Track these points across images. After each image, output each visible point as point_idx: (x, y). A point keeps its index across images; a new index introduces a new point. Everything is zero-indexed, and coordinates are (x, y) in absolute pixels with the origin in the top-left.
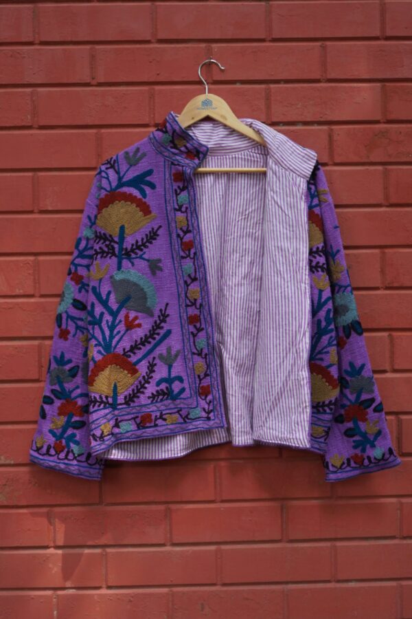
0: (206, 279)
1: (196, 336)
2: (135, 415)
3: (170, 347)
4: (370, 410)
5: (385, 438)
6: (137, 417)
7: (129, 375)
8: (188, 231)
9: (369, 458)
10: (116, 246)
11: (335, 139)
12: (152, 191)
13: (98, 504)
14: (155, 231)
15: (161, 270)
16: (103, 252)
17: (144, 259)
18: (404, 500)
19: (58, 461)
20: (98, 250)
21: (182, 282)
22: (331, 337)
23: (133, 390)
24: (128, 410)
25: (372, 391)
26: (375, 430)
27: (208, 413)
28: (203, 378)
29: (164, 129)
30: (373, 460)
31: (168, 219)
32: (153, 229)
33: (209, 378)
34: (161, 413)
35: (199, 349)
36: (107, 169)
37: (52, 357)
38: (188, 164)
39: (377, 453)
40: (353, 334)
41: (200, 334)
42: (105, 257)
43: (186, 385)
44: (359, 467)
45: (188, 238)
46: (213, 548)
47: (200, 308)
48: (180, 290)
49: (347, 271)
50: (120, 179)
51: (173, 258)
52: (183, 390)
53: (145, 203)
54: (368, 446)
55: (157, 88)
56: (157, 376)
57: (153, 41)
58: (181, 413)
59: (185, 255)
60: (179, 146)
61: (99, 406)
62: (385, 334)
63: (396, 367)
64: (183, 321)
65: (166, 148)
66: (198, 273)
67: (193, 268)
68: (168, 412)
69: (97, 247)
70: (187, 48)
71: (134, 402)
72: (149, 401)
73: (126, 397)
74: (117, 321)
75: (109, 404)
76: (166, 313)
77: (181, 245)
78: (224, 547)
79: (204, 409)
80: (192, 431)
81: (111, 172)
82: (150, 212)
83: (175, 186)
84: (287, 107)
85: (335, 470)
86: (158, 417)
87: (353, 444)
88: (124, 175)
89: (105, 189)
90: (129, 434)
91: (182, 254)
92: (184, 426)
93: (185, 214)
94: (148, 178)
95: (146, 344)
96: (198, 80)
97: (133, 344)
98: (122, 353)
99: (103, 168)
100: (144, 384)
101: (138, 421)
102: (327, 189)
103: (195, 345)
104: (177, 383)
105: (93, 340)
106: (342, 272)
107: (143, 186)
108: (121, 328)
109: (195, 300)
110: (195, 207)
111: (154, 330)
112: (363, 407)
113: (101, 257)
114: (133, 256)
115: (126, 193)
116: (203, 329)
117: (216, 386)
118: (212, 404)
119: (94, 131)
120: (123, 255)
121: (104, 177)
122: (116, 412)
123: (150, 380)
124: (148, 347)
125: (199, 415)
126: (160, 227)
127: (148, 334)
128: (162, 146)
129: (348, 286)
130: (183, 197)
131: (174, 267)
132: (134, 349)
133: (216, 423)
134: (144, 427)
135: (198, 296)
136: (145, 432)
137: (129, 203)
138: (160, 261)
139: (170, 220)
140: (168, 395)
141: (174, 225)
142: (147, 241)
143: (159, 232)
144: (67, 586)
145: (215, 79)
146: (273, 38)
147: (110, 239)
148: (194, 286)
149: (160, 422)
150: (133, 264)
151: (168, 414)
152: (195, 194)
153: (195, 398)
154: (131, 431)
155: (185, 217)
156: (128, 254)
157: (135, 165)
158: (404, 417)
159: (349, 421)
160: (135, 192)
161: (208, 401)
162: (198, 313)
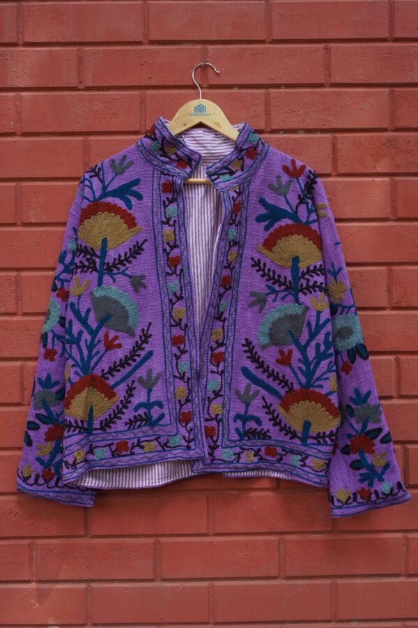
0: (192, 299)
1: (179, 358)
2: (110, 442)
3: (151, 370)
4: (377, 441)
5: (393, 471)
6: (113, 444)
7: (106, 399)
8: (175, 246)
9: (376, 492)
10: (98, 260)
11: (339, 148)
12: (139, 202)
13: (82, 536)
14: (139, 244)
15: (145, 287)
16: (83, 266)
17: (126, 275)
18: (410, 535)
19: (48, 490)
20: (79, 264)
21: (166, 300)
22: (331, 362)
23: (110, 415)
24: (104, 436)
25: (379, 421)
26: (383, 463)
27: (189, 442)
28: (184, 404)
29: (153, 136)
30: (380, 495)
31: (155, 234)
32: (137, 243)
33: (190, 404)
34: (139, 440)
35: (181, 373)
36: (91, 177)
37: (36, 379)
38: (178, 173)
39: (385, 487)
40: (358, 359)
41: (183, 356)
42: (86, 272)
43: (166, 411)
44: (367, 502)
45: (175, 253)
46: (205, 584)
47: (185, 329)
48: (164, 308)
49: (351, 290)
50: (104, 188)
51: (158, 274)
52: (162, 416)
53: (130, 215)
54: (376, 479)
55: (149, 92)
56: (136, 401)
57: (145, 42)
58: (159, 440)
59: (170, 272)
60: (169, 154)
61: (74, 431)
62: (392, 357)
63: (403, 393)
64: (166, 343)
65: (154, 156)
66: (183, 292)
67: (179, 286)
68: (146, 439)
69: (77, 261)
70: (181, 49)
71: (110, 427)
72: (126, 428)
73: (101, 422)
74: (96, 341)
75: (84, 429)
76: (149, 334)
77: (167, 260)
78: (217, 583)
79: (184, 438)
80: (171, 459)
81: (95, 181)
82: (135, 225)
83: (164, 197)
84: (288, 113)
85: (341, 505)
86: (135, 444)
87: (359, 477)
88: (109, 183)
89: (88, 199)
90: (103, 462)
91: (168, 270)
92: (162, 454)
93: (173, 228)
94: (134, 188)
95: (126, 365)
96: (192, 84)
97: (112, 366)
98: (100, 374)
99: (87, 176)
100: (122, 409)
101: (114, 448)
102: (327, 203)
103: (177, 368)
104: (156, 408)
105: (70, 360)
106: (345, 291)
107: (128, 196)
108: (101, 348)
109: (180, 320)
110: (184, 220)
111: (135, 351)
112: (369, 438)
113: (81, 272)
114: (115, 271)
115: (110, 203)
116: (186, 351)
117: (197, 413)
118: (193, 432)
119: (81, 138)
120: (104, 270)
121: (87, 186)
122: (91, 438)
123: (128, 405)
124: (128, 369)
125: (179, 444)
126: (146, 240)
127: (129, 355)
128: (151, 154)
129: (351, 307)
130: (172, 209)
131: (159, 284)
132: (112, 370)
133: (197, 453)
134: (120, 456)
135: (183, 315)
136: (120, 461)
137: (113, 214)
138: (143, 277)
139: (157, 233)
140: (147, 421)
141: (160, 239)
142: (131, 256)
143: (144, 247)
144: (50, 623)
145: (211, 83)
146: (273, 40)
147: (91, 252)
148: (180, 305)
149: (137, 450)
150: (114, 280)
151: (146, 441)
152: (184, 207)
153: (175, 425)
154: (106, 459)
155: (173, 231)
156: (109, 269)
157: (121, 174)
158: (410, 446)
159: (354, 453)
160: (120, 203)
161: (189, 429)
162: (183, 335)
